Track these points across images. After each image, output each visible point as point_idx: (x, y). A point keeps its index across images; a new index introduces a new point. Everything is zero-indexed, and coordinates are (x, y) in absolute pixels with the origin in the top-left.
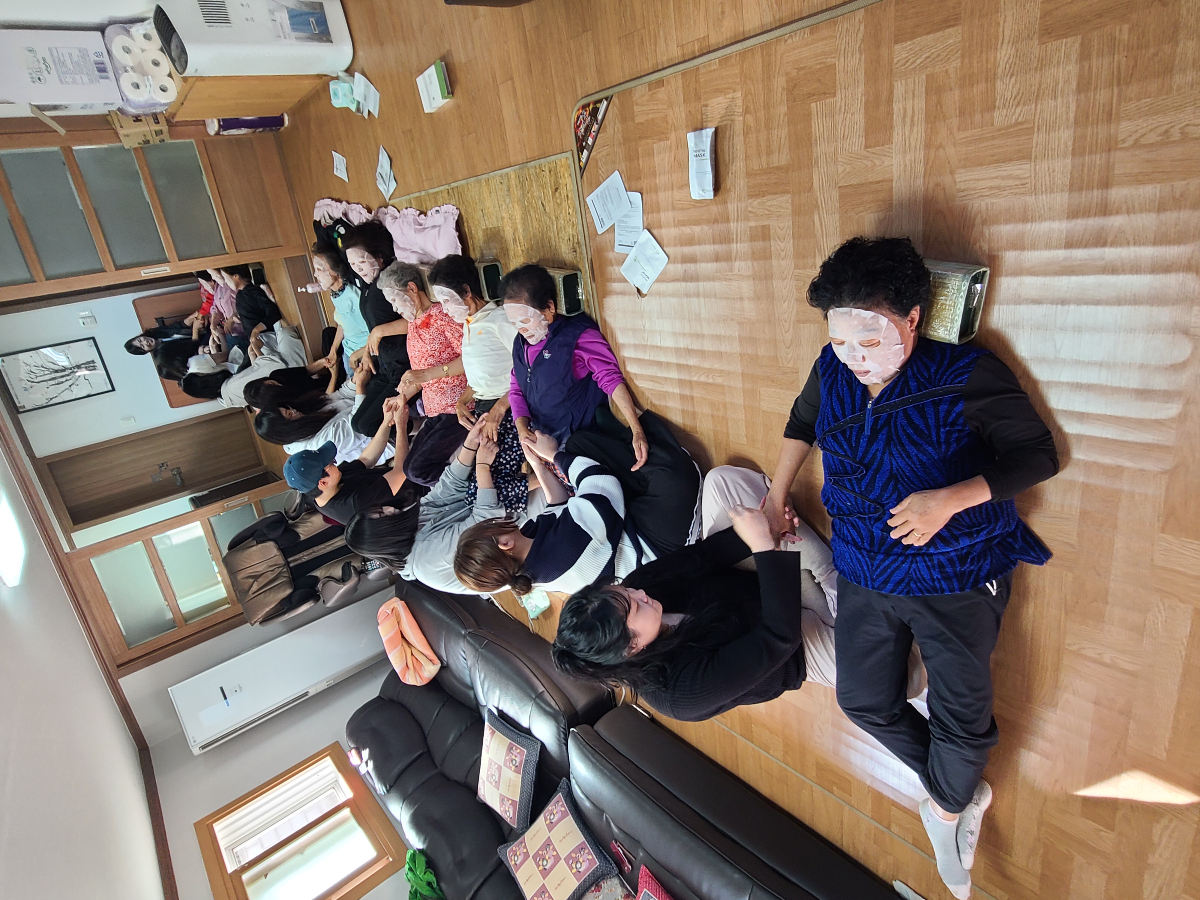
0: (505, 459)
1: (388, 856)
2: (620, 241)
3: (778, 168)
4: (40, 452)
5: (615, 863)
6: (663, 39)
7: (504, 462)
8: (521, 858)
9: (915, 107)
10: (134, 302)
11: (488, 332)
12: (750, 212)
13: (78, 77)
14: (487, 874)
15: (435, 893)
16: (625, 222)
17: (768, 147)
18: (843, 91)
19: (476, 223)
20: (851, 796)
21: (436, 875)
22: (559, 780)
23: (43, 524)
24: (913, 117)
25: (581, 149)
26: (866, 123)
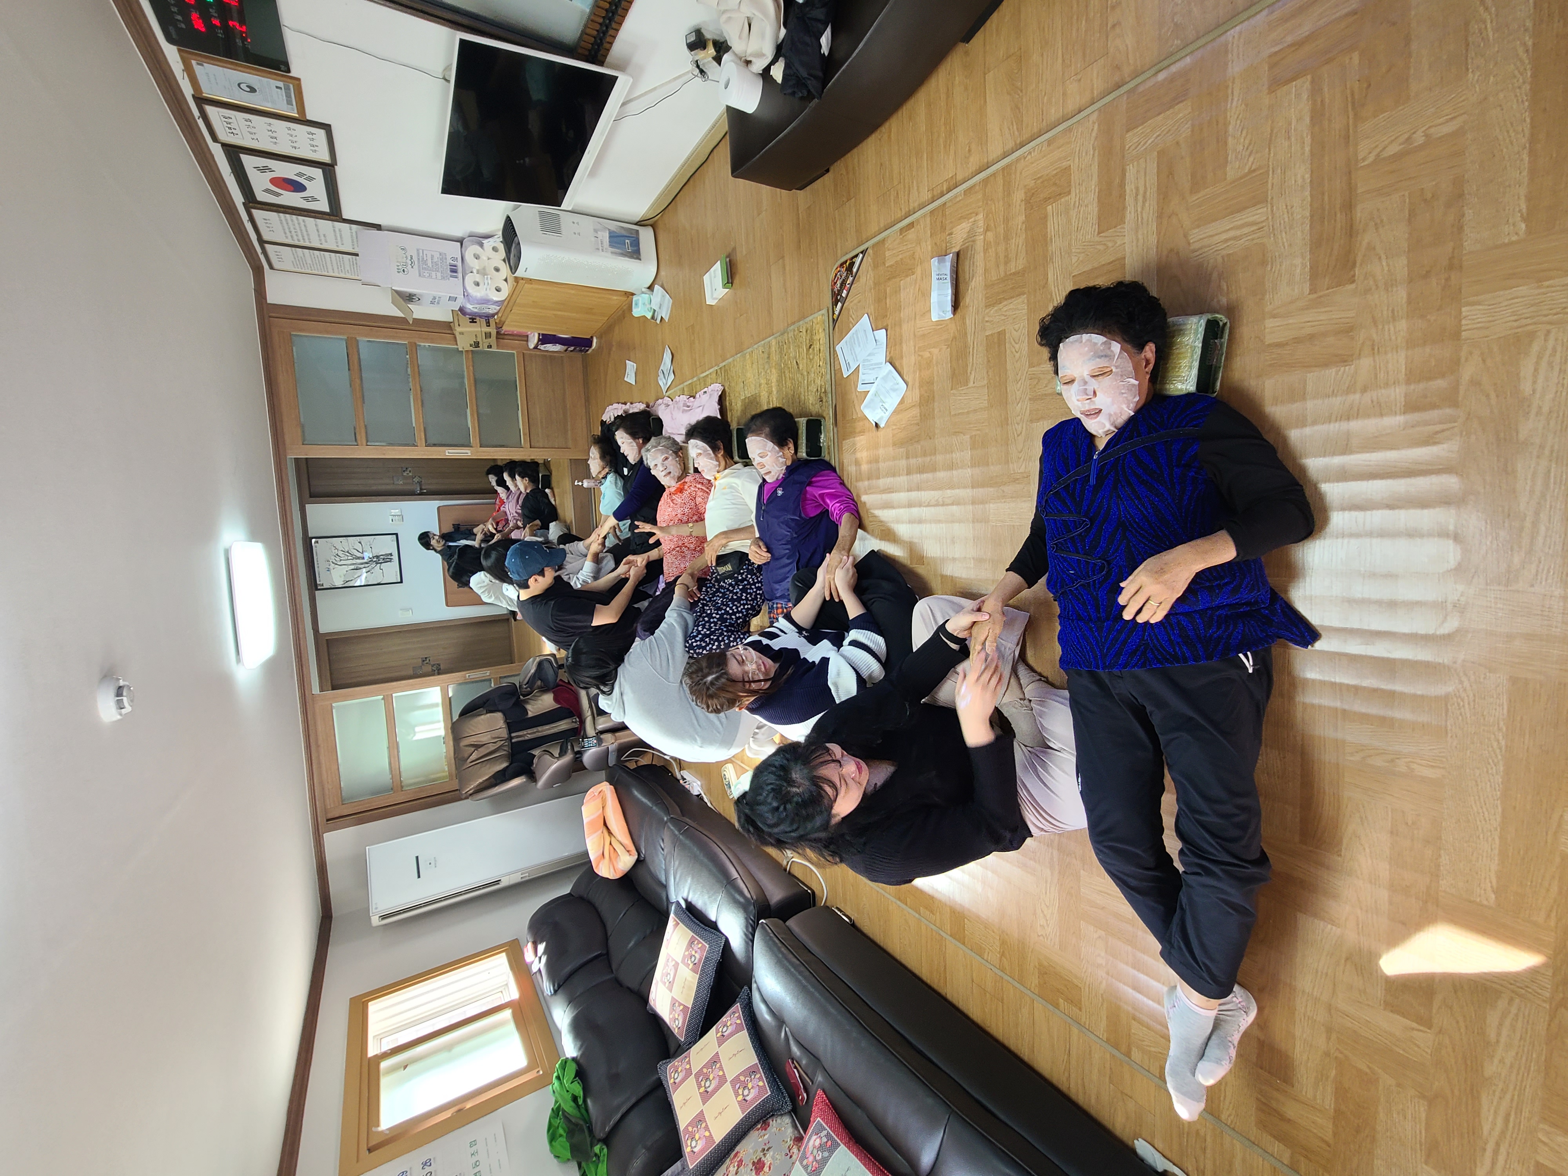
0: (731, 608)
1: (540, 1068)
2: (863, 380)
3: (1014, 274)
4: (323, 629)
5: (790, 1097)
6: (916, 188)
7: (731, 612)
8: (681, 1075)
9: (1147, 184)
10: (438, 508)
11: (731, 487)
12: (987, 321)
13: (433, 274)
14: (641, 1094)
15: (580, 1111)
16: (869, 361)
17: (1006, 257)
18: (1078, 187)
19: (737, 395)
20: (1080, 1009)
21: (586, 1090)
22: (739, 989)
23: (301, 660)
24: (1145, 193)
25: (835, 304)
26: (1099, 210)
